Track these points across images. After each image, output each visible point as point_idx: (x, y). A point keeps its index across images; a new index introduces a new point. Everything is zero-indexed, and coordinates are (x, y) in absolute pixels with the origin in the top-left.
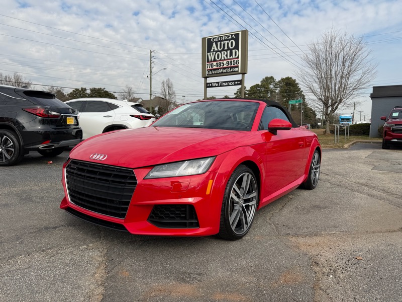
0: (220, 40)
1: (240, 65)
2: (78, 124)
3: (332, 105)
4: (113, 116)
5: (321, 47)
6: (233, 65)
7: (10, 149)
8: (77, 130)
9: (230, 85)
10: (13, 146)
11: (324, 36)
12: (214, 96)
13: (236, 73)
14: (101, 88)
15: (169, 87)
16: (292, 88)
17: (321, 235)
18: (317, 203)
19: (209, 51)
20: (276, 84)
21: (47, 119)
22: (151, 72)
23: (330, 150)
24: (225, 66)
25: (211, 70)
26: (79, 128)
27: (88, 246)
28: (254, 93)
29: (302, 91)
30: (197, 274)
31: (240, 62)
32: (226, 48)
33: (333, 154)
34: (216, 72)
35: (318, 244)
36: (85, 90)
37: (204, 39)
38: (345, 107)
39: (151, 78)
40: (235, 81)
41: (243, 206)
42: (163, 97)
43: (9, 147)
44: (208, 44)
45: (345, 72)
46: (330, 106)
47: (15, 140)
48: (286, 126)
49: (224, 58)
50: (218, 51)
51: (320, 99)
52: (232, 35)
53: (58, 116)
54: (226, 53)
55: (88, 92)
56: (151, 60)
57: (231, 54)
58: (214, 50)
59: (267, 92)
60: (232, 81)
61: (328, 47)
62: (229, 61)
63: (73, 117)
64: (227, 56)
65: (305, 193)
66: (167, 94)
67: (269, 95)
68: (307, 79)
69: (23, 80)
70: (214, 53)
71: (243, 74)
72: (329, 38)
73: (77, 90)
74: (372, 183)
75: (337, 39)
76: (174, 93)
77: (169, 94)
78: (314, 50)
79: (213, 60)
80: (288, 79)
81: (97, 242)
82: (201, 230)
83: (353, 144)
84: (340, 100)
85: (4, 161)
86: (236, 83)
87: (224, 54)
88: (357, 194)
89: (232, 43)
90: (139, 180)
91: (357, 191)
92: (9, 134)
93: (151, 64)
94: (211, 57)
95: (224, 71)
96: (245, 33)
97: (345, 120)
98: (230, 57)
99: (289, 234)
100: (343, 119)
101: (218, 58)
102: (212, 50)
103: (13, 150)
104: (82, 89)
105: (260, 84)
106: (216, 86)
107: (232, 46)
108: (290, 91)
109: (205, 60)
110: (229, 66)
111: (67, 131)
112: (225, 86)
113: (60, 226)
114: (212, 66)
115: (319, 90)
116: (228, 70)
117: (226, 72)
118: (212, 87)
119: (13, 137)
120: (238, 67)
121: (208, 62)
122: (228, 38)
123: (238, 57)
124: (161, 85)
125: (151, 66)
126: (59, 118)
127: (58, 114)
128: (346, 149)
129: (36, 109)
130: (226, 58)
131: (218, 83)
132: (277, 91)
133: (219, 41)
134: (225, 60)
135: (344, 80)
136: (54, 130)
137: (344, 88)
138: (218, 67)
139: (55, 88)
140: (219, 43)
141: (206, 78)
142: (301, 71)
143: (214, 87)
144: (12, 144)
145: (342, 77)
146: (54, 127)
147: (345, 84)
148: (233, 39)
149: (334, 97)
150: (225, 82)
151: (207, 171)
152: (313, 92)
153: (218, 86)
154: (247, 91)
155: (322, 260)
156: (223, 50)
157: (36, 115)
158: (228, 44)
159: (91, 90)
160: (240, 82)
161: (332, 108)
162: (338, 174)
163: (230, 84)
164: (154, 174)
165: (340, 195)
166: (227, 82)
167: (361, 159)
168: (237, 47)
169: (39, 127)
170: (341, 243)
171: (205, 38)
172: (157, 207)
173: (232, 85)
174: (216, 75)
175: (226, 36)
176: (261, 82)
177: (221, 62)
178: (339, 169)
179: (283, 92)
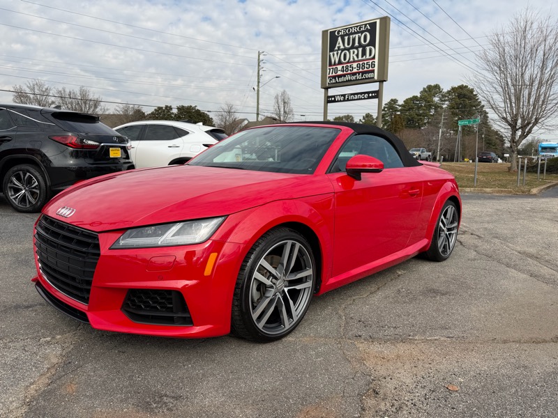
0: (348, 32)
1: (376, 69)
2: (128, 157)
3: (523, 127)
4: (181, 145)
5: (509, 38)
6: (366, 69)
7: (34, 190)
8: (129, 165)
9: (361, 99)
10: (39, 187)
11: (513, 21)
12: (350, 115)
13: (371, 80)
14: (191, 106)
15: (285, 103)
16: (467, 101)
17: (411, 341)
18: (435, 286)
19: (332, 50)
20: (444, 96)
21: (81, 151)
22: (259, 82)
23: (506, 197)
24: (355, 70)
25: (334, 77)
26: (130, 162)
27: (53, 338)
28: (409, 110)
29: (483, 106)
30: (173, 397)
31: (376, 64)
32: (357, 44)
33: (507, 204)
34: (341, 80)
35: (398, 356)
36: (171, 108)
37: (325, 33)
38: (543, 131)
39: (258, 90)
40: (368, 93)
41: (284, 291)
42: (277, 117)
43: (33, 188)
44: (331, 39)
45: (547, 76)
46: (519, 128)
47: (40, 178)
48: (376, 166)
49: (353, 58)
50: (345, 49)
51: (503, 118)
52: (366, 25)
53: (98, 146)
54: (356, 51)
55: (175, 111)
56: (259, 65)
57: (364, 53)
58: (339, 47)
59: (429, 107)
60: (365, 93)
61: (519, 39)
62: (361, 63)
63: (120, 147)
64: (357, 56)
65: (427, 268)
66: (282, 112)
67: (432, 112)
68: (484, 88)
69: (91, 97)
70: (340, 52)
71: (381, 81)
72: (522, 24)
73: (160, 108)
74: (547, 254)
75: (535, 26)
76: (292, 111)
77: (285, 112)
78: (497, 44)
79: (337, 62)
80: (462, 87)
81: (69, 332)
82: (197, 330)
83: (549, 187)
84: (536, 119)
85: (28, 206)
86: (370, 95)
87: (354, 53)
88: (513, 272)
89: (365, 37)
90: (104, 251)
91: (515, 267)
92: (32, 170)
93: (259, 71)
94: (335, 58)
95: (354, 78)
96: (385, 21)
97: (548, 150)
98: (362, 57)
99: (360, 336)
100: (545, 149)
101: (345, 59)
102: (336, 48)
103: (38, 192)
104: (167, 107)
105: (419, 95)
106: (341, 101)
107: (365, 41)
108: (465, 106)
109: (326, 63)
110: (361, 70)
111: (116, 167)
112: (354, 100)
113: (36, 305)
114: (336, 70)
115: (502, 105)
116: (359, 77)
117: (356, 80)
118: (335, 101)
119: (37, 174)
120: (373, 71)
121: (330, 65)
122: (360, 29)
123: (374, 58)
124: (274, 101)
125: (259, 73)
126: (98, 149)
127: (97, 144)
128: (534, 196)
129: (66, 137)
130: (356, 59)
131: (344, 96)
132: (444, 106)
133: (347, 35)
134: (354, 61)
135: (543, 89)
136: (91, 166)
137: (543, 101)
138: (345, 72)
139: (131, 106)
140: (346, 38)
141: (326, 89)
142: (475, 77)
143: (338, 101)
144: (37, 183)
145: (541, 84)
146: (92, 161)
147: (545, 96)
148: (367, 30)
149: (525, 114)
150: (354, 94)
151: (209, 239)
152: (493, 108)
153: (344, 100)
154: (400, 106)
155: (389, 386)
156: (353, 47)
157: (66, 145)
158: (359, 38)
159: (178, 108)
160: (377, 95)
161: (523, 132)
162: (497, 237)
163: (361, 96)
164: (127, 241)
165: (482, 272)
166: (357, 94)
167: (550, 212)
168: (372, 43)
169: (71, 162)
170: (437, 358)
171: (327, 31)
172: (134, 292)
173: (365, 99)
174: (341, 84)
175: (357, 27)
176: (421, 92)
177: (349, 65)
178: (502, 229)
179: (453, 108)
